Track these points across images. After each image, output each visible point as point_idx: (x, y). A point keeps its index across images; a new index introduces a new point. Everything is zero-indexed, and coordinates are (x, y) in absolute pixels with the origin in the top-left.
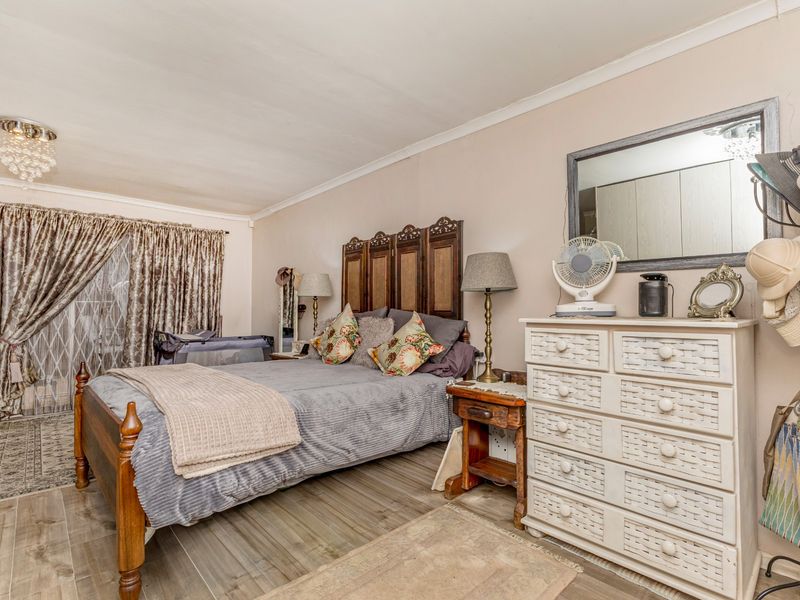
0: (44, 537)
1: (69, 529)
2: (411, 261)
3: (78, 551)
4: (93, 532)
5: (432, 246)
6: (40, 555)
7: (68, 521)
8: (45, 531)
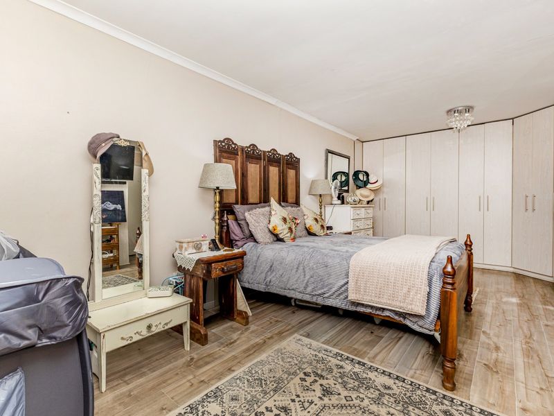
0: (493, 357)
1: (476, 353)
2: (275, 172)
3: (476, 338)
4: (464, 343)
5: (287, 168)
6: (497, 348)
7: (475, 359)
8: (492, 361)
